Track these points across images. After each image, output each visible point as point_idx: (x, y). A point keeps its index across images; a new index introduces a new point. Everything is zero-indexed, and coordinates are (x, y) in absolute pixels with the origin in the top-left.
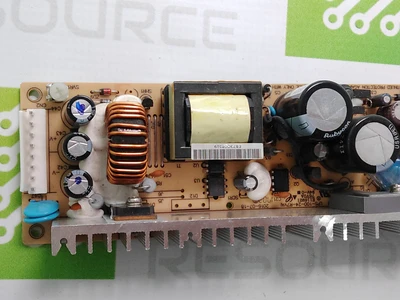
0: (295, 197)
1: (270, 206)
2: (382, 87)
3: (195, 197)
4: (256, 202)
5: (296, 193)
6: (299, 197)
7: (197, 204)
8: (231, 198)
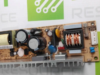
0: (31, 56)
1: (25, 58)
2: (51, 26)
3: (9, 56)
4: (22, 57)
5: (31, 55)
6: (32, 56)
7: (9, 58)
8: (16, 56)
